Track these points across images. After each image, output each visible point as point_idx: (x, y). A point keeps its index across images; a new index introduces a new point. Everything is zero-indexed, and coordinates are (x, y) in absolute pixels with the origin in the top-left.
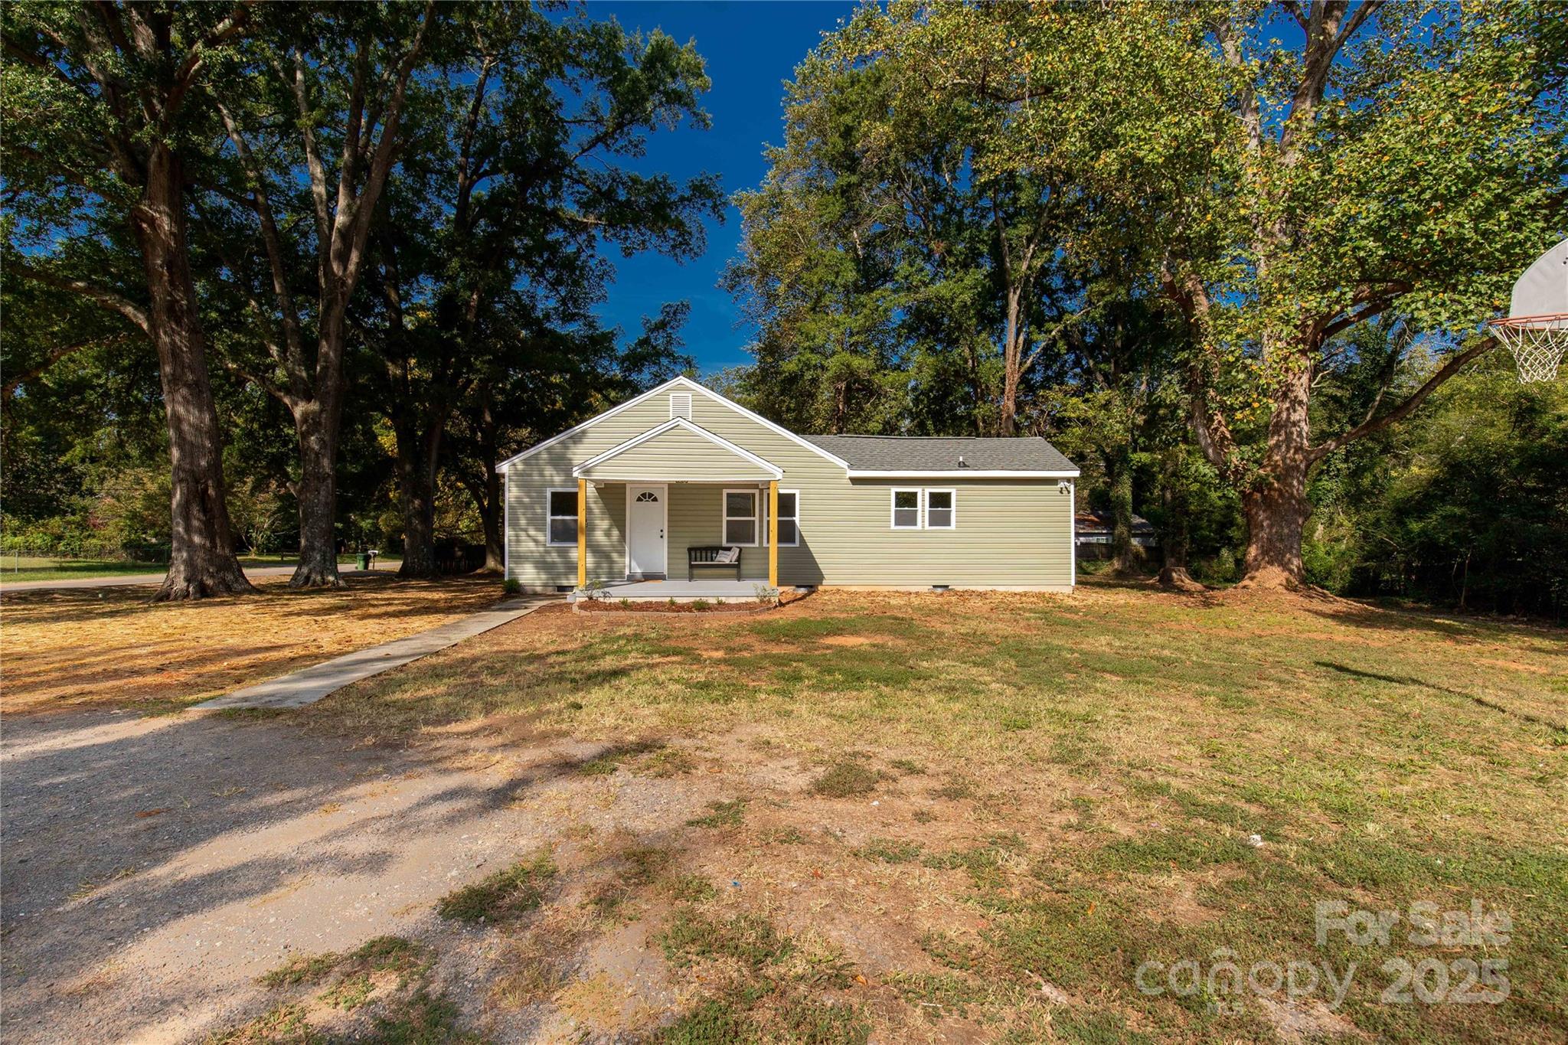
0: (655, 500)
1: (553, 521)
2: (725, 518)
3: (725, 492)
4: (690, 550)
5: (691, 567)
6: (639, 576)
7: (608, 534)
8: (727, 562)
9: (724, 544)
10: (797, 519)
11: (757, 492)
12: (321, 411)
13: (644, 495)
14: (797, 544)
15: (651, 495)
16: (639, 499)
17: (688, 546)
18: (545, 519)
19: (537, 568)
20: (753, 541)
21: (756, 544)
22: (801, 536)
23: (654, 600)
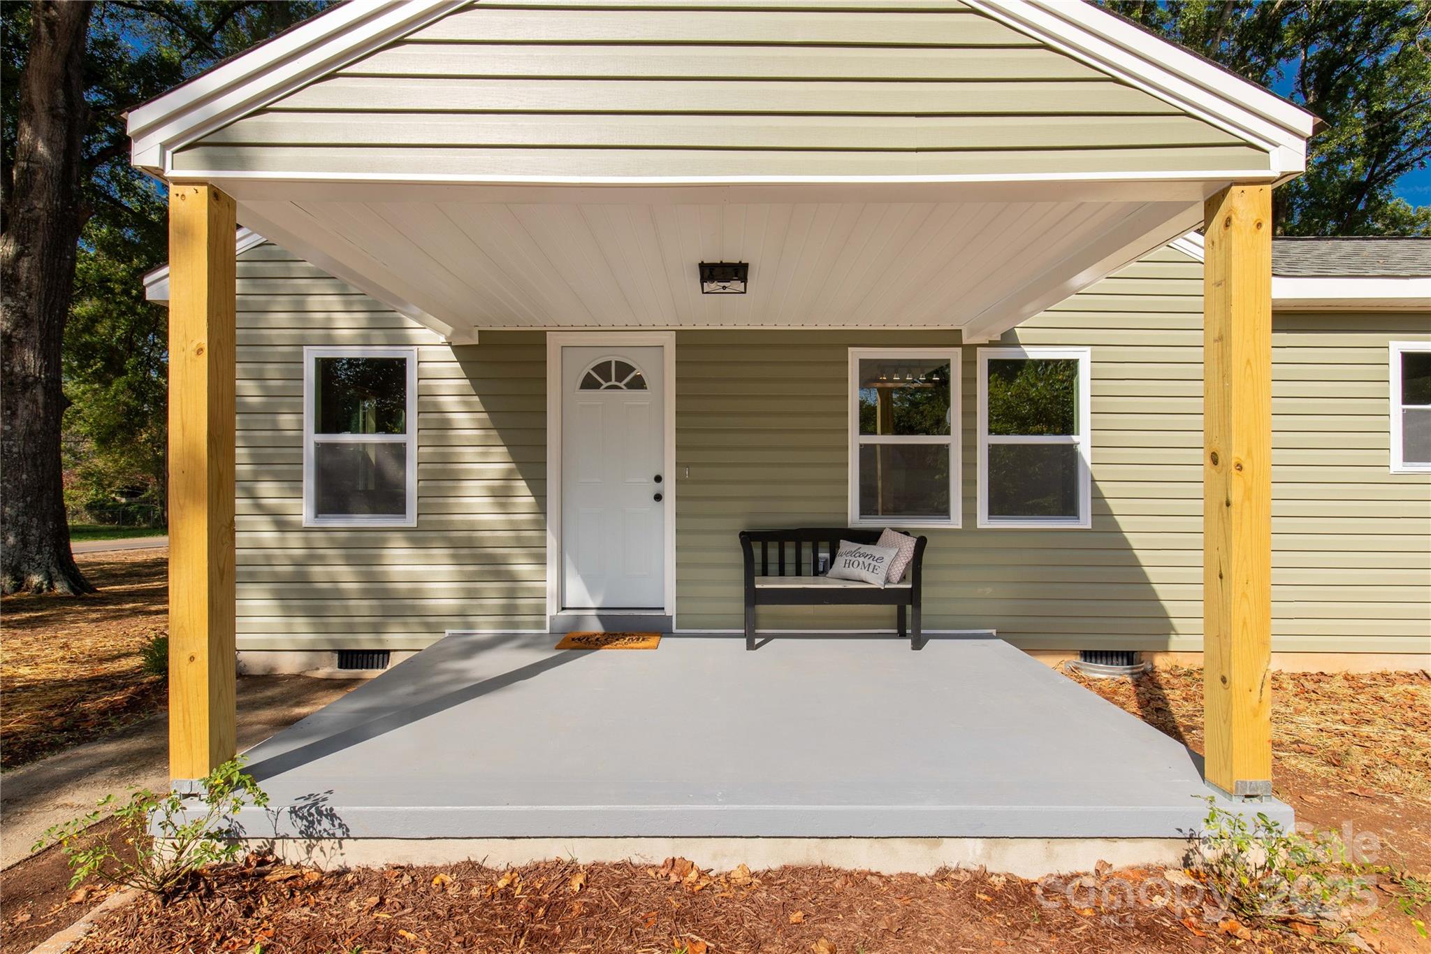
0: (638, 383)
1: (322, 449)
2: (855, 440)
3: (855, 355)
4: (747, 538)
5: (753, 597)
6: (594, 627)
7: (501, 495)
8: (876, 582)
9: (854, 518)
10: (1083, 440)
11: (954, 356)
12: (19, 256)
13: (603, 369)
14: (1085, 520)
15: (624, 369)
16: (589, 383)
17: (740, 524)
18: (298, 444)
19: (279, 596)
20: (944, 512)
21: (956, 521)
22: (1097, 497)
23: (585, 853)
